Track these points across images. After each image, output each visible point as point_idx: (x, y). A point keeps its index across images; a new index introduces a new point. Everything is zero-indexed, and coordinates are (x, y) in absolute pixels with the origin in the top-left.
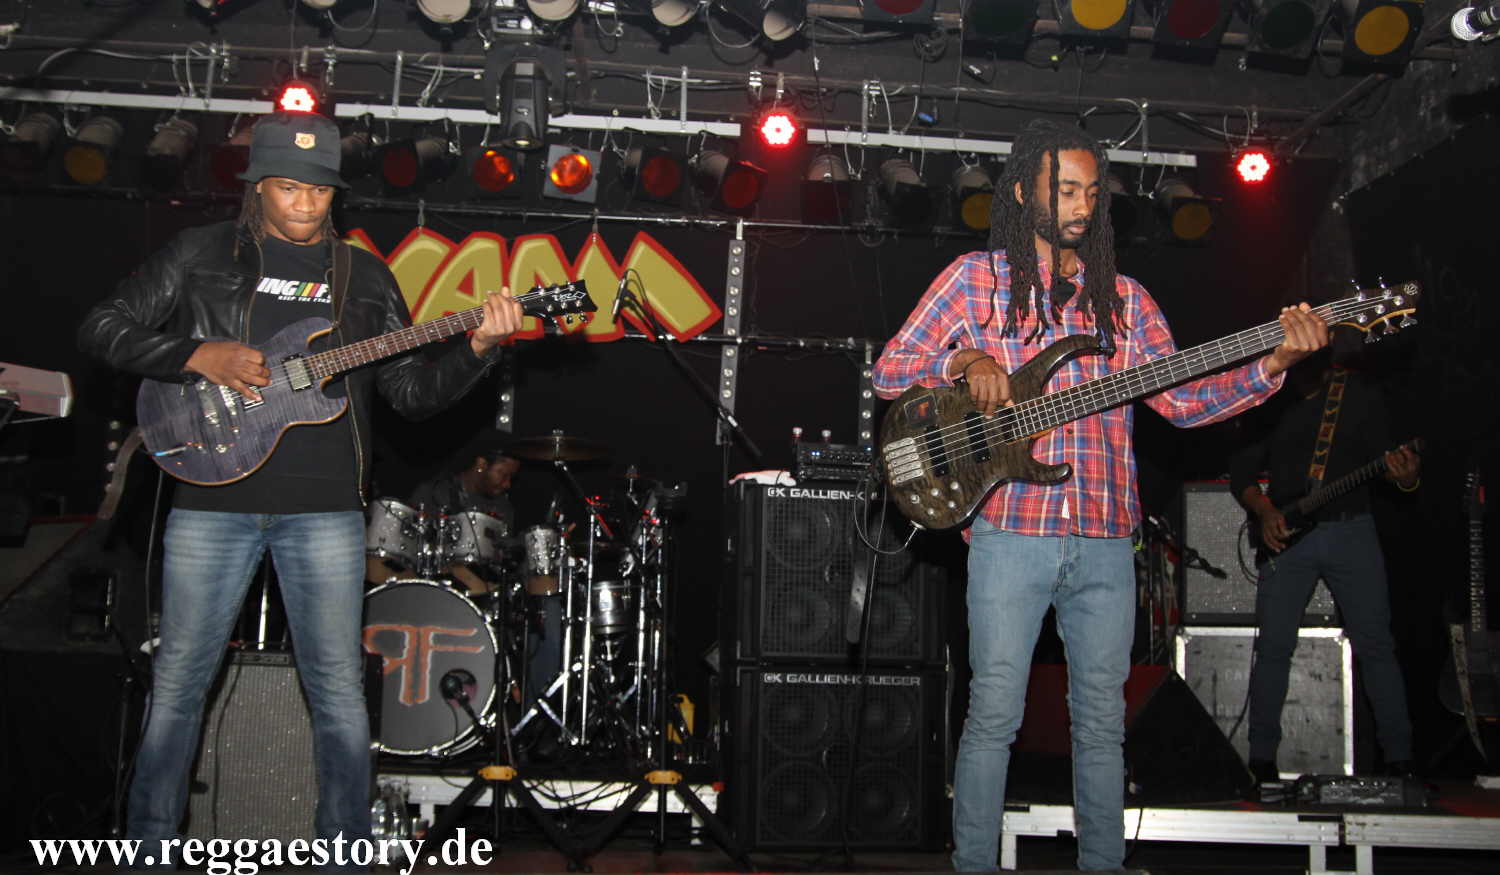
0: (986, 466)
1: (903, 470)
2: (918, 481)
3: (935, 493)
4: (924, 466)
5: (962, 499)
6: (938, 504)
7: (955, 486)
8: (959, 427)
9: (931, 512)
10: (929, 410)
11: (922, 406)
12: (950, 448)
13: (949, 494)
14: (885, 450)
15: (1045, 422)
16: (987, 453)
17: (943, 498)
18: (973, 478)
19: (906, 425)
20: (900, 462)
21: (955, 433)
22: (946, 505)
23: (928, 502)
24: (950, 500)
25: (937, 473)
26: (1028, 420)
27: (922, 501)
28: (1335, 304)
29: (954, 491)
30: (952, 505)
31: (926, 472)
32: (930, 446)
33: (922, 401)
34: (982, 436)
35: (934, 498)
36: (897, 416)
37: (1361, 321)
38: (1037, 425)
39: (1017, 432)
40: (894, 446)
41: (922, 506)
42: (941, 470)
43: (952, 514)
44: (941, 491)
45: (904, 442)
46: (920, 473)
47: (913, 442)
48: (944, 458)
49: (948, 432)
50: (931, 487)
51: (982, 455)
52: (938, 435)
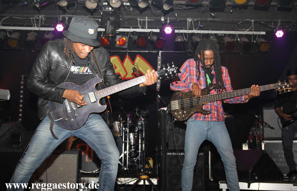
0: (192, 109)
1: (174, 107)
2: (177, 110)
3: (180, 113)
4: (179, 107)
5: (186, 115)
6: (181, 115)
7: (185, 112)
8: (188, 100)
9: (179, 117)
10: (182, 95)
11: (181, 94)
12: (185, 104)
13: (183, 114)
14: (171, 102)
15: (206, 101)
16: (193, 106)
17: (182, 114)
18: (189, 111)
19: (177, 98)
20: (174, 105)
21: (187, 101)
22: (182, 115)
23: (178, 114)
24: (183, 115)
25: (181, 109)
26: (203, 100)
27: (177, 114)
28: (274, 85)
29: (185, 113)
30: (184, 116)
31: (179, 108)
32: (181, 103)
33: (181, 93)
34: (193, 102)
35: (180, 114)
36: (175, 96)
37: (279, 89)
38: (205, 101)
39: (200, 102)
40: (173, 102)
41: (177, 115)
42: (182, 108)
43: (183, 118)
44: (182, 112)
45: (175, 101)
46: (178, 108)
47: (177, 101)
48: (183, 106)
49: (185, 100)
50: (180, 111)
51: (192, 106)
52: (183, 101)
